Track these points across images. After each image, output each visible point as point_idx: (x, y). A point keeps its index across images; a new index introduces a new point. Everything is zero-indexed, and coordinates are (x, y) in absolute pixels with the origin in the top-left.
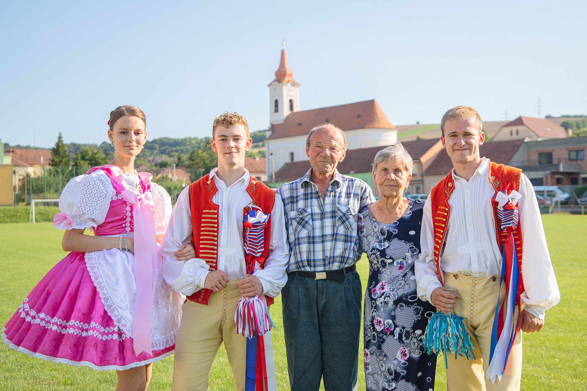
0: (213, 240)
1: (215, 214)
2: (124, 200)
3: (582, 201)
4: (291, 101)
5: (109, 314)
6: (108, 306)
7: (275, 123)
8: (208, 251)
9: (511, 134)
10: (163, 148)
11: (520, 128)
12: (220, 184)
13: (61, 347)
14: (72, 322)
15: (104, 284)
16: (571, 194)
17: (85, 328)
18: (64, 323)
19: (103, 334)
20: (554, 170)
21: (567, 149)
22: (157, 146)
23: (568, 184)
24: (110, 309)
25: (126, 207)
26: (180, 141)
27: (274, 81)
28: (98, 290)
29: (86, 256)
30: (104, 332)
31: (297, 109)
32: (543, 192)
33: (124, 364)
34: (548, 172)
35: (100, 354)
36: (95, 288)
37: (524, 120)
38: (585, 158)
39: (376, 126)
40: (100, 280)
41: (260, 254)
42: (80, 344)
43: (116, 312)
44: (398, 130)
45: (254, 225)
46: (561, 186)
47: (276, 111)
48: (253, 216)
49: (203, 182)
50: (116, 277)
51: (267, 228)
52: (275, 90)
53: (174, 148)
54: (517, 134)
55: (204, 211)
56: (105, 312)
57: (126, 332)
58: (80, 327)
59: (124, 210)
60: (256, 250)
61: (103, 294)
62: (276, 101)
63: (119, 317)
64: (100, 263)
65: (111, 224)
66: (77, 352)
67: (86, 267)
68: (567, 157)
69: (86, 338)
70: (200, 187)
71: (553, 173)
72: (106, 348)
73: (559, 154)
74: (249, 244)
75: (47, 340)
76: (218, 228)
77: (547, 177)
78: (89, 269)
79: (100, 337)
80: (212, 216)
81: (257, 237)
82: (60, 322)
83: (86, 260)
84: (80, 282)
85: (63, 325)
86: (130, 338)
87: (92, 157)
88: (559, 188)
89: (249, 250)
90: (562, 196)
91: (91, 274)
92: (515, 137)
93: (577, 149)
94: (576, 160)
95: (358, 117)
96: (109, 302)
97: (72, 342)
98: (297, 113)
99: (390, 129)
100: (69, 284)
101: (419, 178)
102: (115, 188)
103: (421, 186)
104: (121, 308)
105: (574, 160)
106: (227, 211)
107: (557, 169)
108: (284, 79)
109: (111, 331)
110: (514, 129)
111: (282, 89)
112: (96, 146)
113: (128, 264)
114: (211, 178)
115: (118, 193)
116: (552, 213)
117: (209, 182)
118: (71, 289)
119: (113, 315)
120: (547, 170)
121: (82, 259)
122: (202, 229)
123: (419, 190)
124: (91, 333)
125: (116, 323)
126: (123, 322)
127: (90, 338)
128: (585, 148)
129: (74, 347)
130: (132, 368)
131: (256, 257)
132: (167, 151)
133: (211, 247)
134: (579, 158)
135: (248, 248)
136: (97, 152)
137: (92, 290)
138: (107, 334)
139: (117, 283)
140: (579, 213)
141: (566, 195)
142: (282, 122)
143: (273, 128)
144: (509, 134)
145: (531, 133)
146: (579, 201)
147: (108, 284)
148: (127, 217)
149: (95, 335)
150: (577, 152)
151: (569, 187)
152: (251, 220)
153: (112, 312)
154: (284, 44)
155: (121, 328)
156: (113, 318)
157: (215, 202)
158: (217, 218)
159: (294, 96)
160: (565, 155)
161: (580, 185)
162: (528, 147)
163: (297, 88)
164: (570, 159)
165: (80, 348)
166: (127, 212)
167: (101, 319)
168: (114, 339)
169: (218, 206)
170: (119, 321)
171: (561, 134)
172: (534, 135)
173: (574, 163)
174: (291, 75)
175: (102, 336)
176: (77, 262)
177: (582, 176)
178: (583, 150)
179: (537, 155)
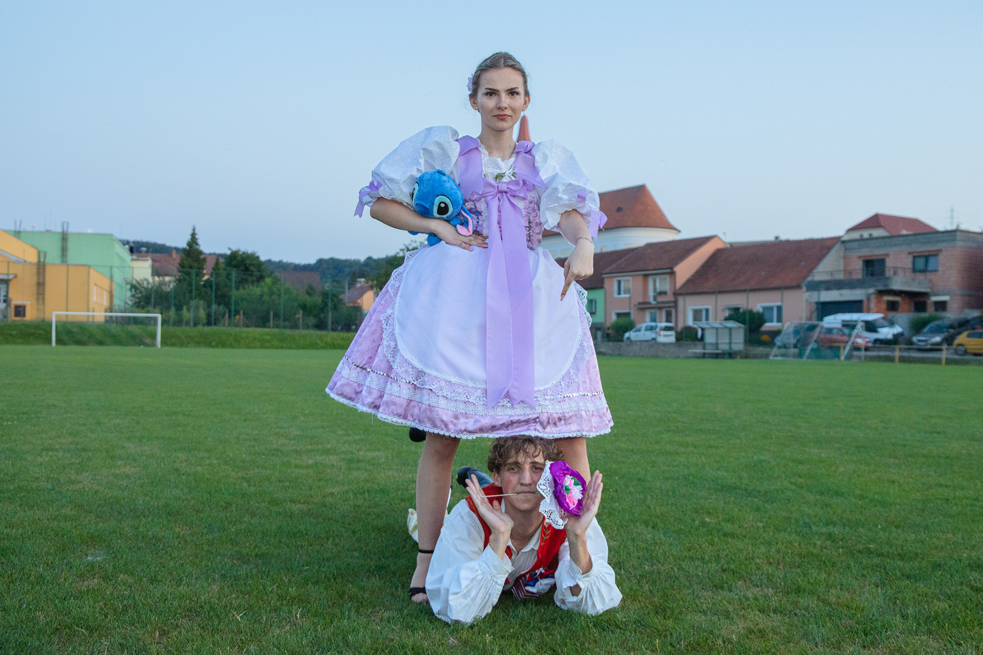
11: (875, 231)
20: (881, 288)
21: (910, 253)
23: (909, 310)
34: (871, 291)
38: (940, 269)
39: (643, 224)
46: (892, 314)
68: (910, 265)
73: (897, 261)
77: (869, 299)
93: (927, 254)
94: (924, 271)
95: (619, 210)
101: (670, 297)
103: (673, 310)
110: (866, 233)
120: (869, 287)
123: (670, 318)
128: (940, 251)
134: (930, 267)
141: (896, 330)
150: (927, 257)
160: (908, 262)
161: (927, 313)
164: (914, 270)
173: (920, 277)
177: (934, 299)
178: (936, 255)
179: (861, 263)
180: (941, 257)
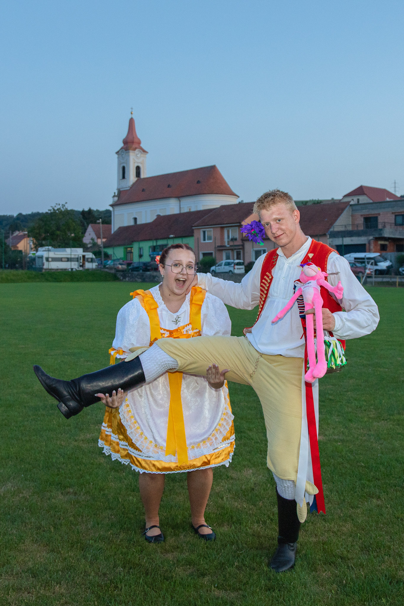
4: (138, 167)
7: (121, 189)
16: (394, 262)
20: (377, 236)
21: (393, 213)
23: (393, 251)
27: (122, 148)
34: (371, 238)
37: (364, 190)
39: (215, 192)
46: (384, 253)
47: (123, 178)
62: (124, 168)
68: (393, 221)
71: (377, 239)
73: (385, 218)
77: (369, 243)
88: (382, 255)
93: (403, 214)
94: (402, 225)
95: (198, 182)
98: (145, 179)
103: (241, 251)
105: (399, 225)
107: (382, 234)
108: (131, 146)
110: (355, 198)
111: (129, 156)
123: (239, 256)
141: (388, 264)
142: (129, 188)
146: (400, 269)
151: (393, 255)
159: (141, 163)
163: (146, 156)
164: (396, 224)
173: (400, 228)
174: (140, 142)
179: (362, 219)
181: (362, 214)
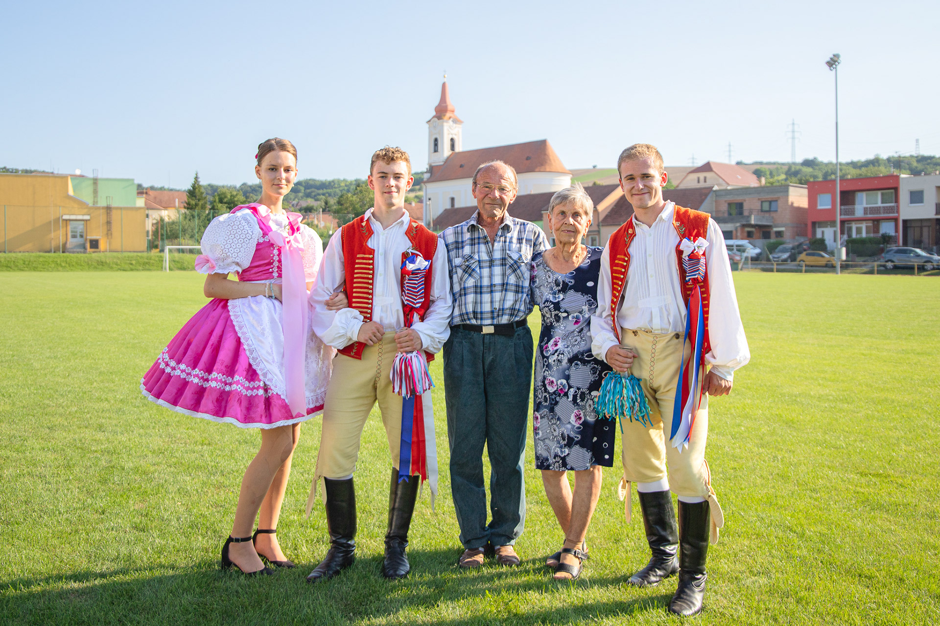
0: (368, 288)
1: (370, 259)
2: (272, 242)
3: (774, 258)
4: (452, 140)
5: (254, 367)
6: (253, 358)
7: (433, 164)
8: (362, 300)
9: (699, 182)
10: (308, 191)
11: (708, 175)
12: (376, 226)
13: (203, 401)
14: (214, 375)
15: (249, 335)
16: (763, 249)
17: (228, 382)
18: (206, 375)
19: (248, 389)
20: (745, 223)
21: (759, 199)
22: (302, 189)
23: (759, 238)
24: (255, 361)
25: (273, 250)
26: (327, 184)
27: (434, 117)
28: (242, 340)
29: (230, 303)
30: (249, 386)
31: (459, 148)
32: (732, 246)
33: (270, 422)
34: (738, 224)
35: (244, 411)
36: (239, 338)
37: (713, 166)
38: (779, 210)
39: (548, 170)
40: (244, 330)
41: (420, 304)
42: (223, 399)
43: (262, 366)
44: (573, 175)
45: (413, 273)
46: (752, 240)
47: (436, 151)
48: (413, 262)
49: (357, 223)
50: (262, 327)
51: (428, 275)
52: (435, 127)
53: (321, 191)
54: (705, 181)
55: (358, 256)
56: (250, 365)
57: (272, 387)
58: (223, 380)
59: (272, 254)
60: (415, 300)
61: (248, 345)
62: (436, 140)
63: (264, 371)
64: (244, 312)
65: (257, 269)
66: (220, 407)
67: (230, 316)
68: (759, 208)
69: (229, 393)
70: (354, 229)
71: (744, 226)
72: (250, 404)
73: (751, 204)
74: (408, 293)
75: (188, 393)
76: (373, 274)
77: (736, 230)
78: (232, 318)
79: (244, 392)
80: (367, 261)
81: (416, 286)
82: (201, 374)
83: (229, 308)
84: (223, 331)
85: (205, 378)
86: (277, 394)
87: (231, 199)
88: (750, 243)
89: (407, 300)
90: (752, 251)
91: (234, 323)
92: (702, 185)
93: (770, 199)
94: (769, 211)
95: (528, 158)
96: (254, 355)
97: (215, 396)
98: (459, 153)
99: (564, 173)
100: (211, 334)
101: (596, 228)
102: (262, 229)
103: (597, 237)
104: (267, 361)
105: (766, 211)
106: (383, 256)
107: (748, 221)
108: (445, 115)
109: (256, 386)
110: (702, 175)
111: (442, 126)
112: (235, 188)
113: (275, 314)
114: (366, 219)
115: (265, 234)
116: (741, 270)
117: (364, 224)
118: (214, 339)
119: (259, 368)
120: (737, 222)
121: (225, 306)
122: (355, 276)
123: (594, 242)
124: (234, 387)
125: (261, 377)
126: (269, 376)
127: (234, 393)
128: (779, 198)
129: (216, 401)
130: (278, 427)
131: (414, 308)
132: (313, 194)
133: (365, 295)
134: (772, 209)
135: (406, 298)
136: (237, 195)
137: (236, 341)
138: (252, 389)
139: (263, 334)
140: (771, 270)
141: (758, 251)
142: (442, 163)
143: (432, 169)
144: (696, 181)
145: (721, 180)
146: (771, 257)
147: (253, 335)
148: (274, 261)
149: (239, 390)
150: (770, 202)
151: (760, 242)
152: (410, 267)
153: (258, 365)
154: (446, 76)
155: (267, 383)
156: (258, 372)
157: (370, 246)
158: (372, 264)
159: (456, 135)
160: (757, 205)
161: (773, 240)
162: (716, 196)
163: (460, 126)
164: (762, 211)
165: (223, 404)
166: (274, 255)
167: (245, 373)
168: (260, 394)
169: (374, 250)
170: (265, 375)
171: (753, 182)
172: (724, 182)
173: (767, 215)
174: (453, 111)
175: (247, 391)
176: (219, 310)
177: (775, 229)
178: (776, 201)
179: (726, 205)
180: (779, 202)
181: (726, 199)
